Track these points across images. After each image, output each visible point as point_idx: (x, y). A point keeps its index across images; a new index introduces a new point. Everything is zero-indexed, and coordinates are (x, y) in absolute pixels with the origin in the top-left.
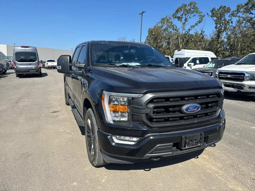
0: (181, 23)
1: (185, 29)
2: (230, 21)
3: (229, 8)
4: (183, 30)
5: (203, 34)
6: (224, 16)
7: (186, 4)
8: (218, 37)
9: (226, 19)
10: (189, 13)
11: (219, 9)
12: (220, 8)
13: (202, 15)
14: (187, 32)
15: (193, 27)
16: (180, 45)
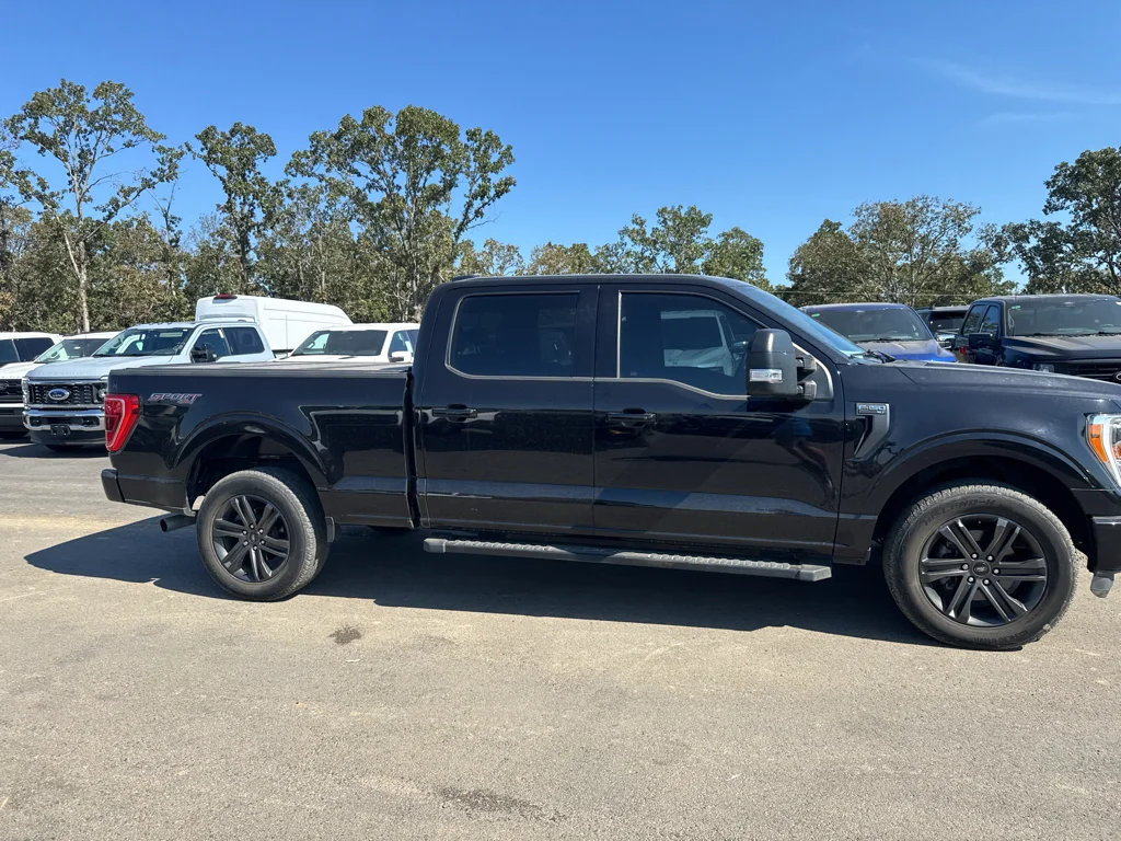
0: (66, 167)
1: (90, 199)
2: (283, 189)
3: (269, 138)
4: (83, 203)
5: (176, 230)
6: (254, 166)
7: (77, 83)
8: (243, 248)
9: (263, 179)
10: (102, 128)
11: (227, 133)
12: (233, 133)
13: (170, 149)
14: (107, 213)
15: (134, 194)
16: (77, 270)
